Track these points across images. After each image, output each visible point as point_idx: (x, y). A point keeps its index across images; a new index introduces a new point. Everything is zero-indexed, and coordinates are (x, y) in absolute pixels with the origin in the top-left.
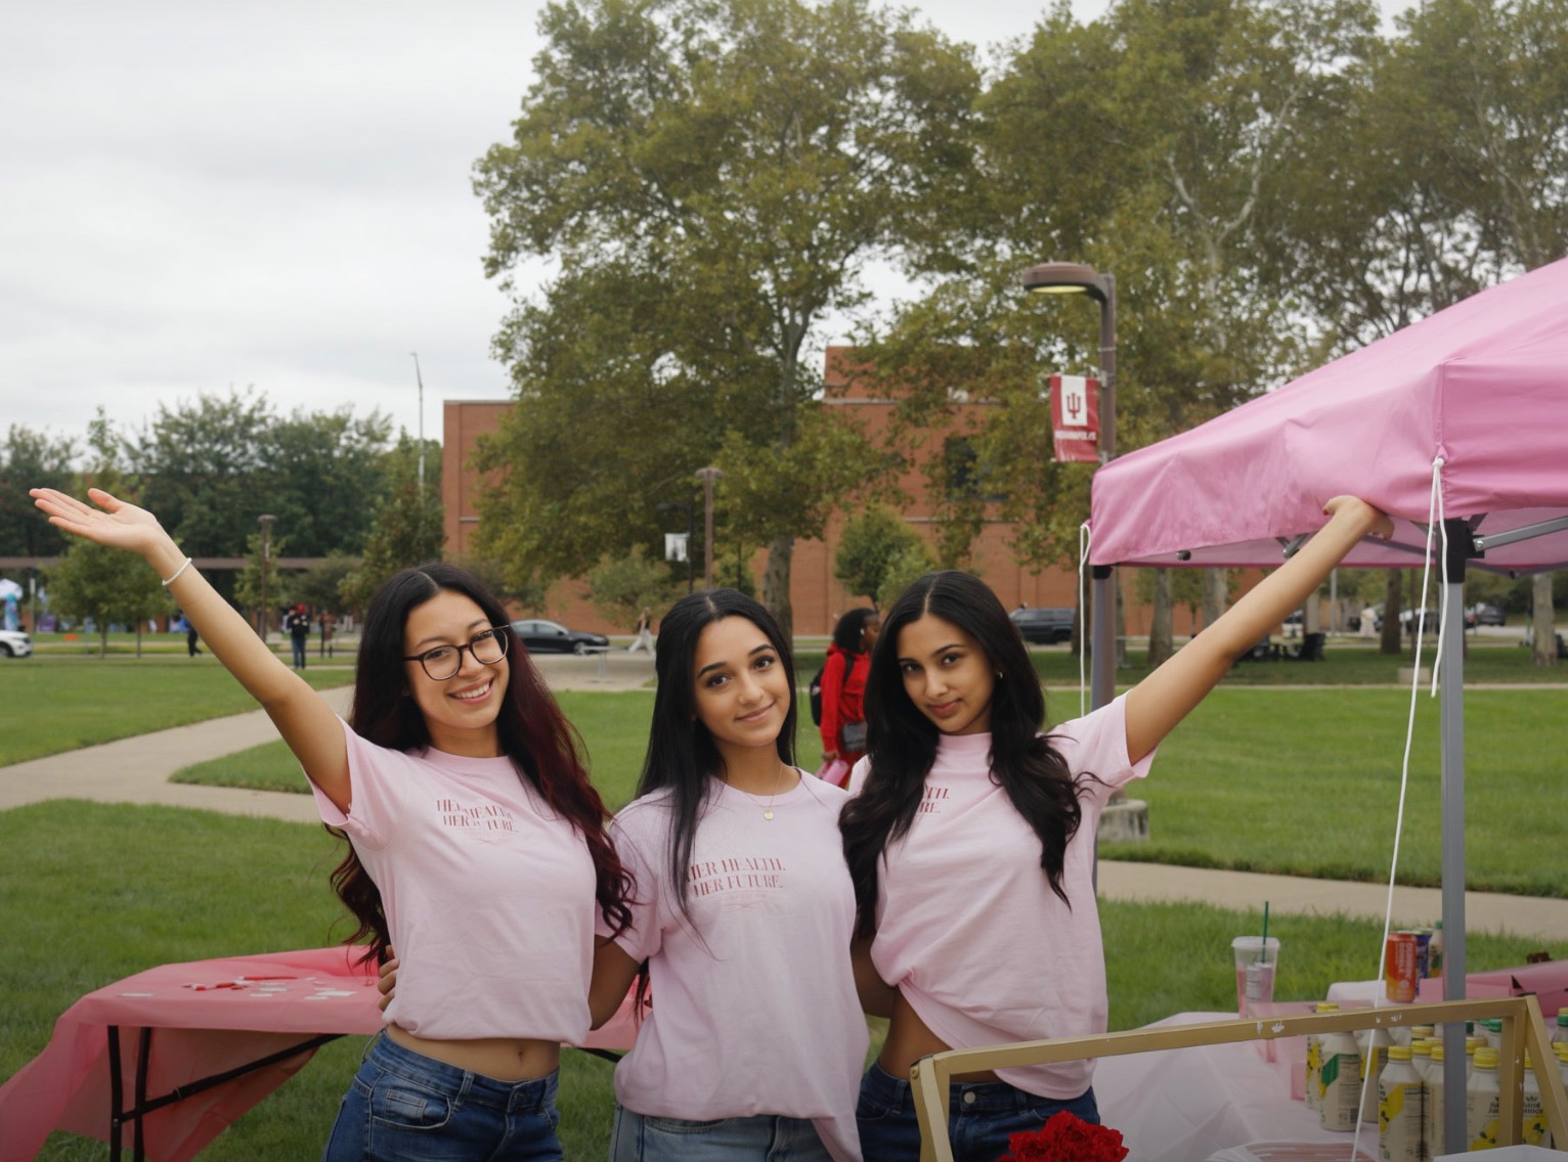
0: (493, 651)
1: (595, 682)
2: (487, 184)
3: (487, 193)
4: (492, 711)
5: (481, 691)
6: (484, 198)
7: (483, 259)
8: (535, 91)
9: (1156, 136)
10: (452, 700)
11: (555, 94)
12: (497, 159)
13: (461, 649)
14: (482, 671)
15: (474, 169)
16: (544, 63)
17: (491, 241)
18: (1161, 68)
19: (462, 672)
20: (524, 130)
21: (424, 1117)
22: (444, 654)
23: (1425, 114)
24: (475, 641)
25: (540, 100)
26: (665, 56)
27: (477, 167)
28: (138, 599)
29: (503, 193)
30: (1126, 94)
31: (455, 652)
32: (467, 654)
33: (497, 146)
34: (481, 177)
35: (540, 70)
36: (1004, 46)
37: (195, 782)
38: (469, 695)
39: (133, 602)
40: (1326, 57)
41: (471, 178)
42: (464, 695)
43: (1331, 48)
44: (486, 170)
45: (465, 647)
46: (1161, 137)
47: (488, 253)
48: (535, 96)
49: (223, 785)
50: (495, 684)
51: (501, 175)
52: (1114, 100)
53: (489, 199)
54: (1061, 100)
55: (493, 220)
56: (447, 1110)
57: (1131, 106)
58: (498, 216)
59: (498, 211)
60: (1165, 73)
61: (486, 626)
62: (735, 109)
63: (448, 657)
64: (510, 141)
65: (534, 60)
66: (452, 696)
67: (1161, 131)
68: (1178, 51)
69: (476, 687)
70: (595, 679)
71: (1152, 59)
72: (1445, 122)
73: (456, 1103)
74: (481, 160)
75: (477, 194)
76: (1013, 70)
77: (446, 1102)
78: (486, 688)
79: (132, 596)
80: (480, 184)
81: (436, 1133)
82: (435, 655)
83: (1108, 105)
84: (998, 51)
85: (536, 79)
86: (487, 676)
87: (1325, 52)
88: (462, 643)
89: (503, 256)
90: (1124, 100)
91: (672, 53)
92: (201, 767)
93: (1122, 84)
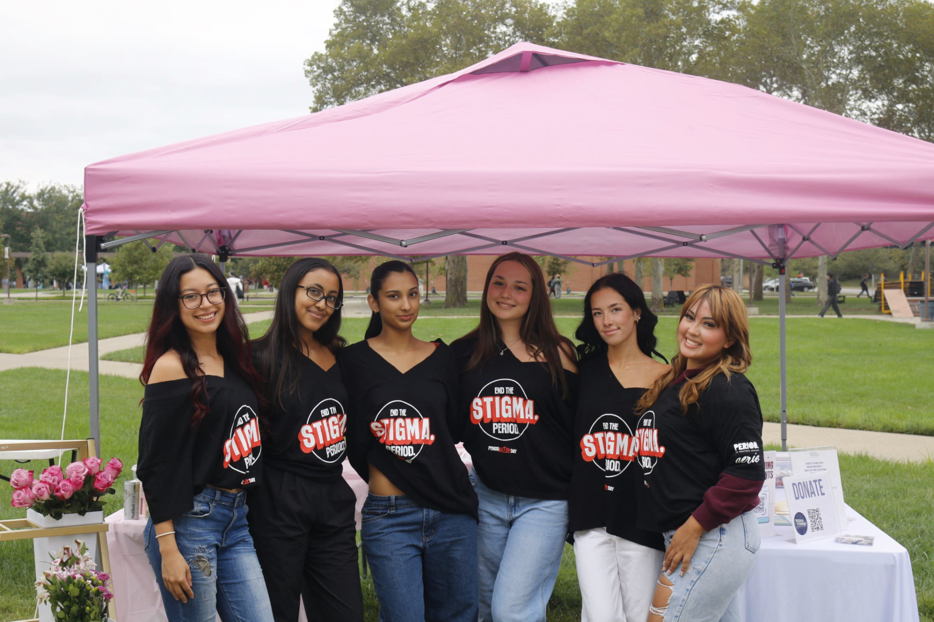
0: (218, 299)
1: (359, 313)
2: (312, 71)
3: (311, 76)
4: (214, 326)
5: (210, 316)
6: (310, 78)
7: (310, 108)
8: (337, 26)
9: (629, 49)
10: (196, 319)
11: (347, 28)
12: (316, 59)
13: (202, 296)
14: (210, 307)
15: (304, 64)
16: (340, 12)
17: (314, 99)
18: (632, 16)
19: (201, 307)
20: (330, 45)
21: (200, 511)
22: (194, 297)
23: (766, 39)
24: (209, 293)
25: (339, 30)
26: (399, 9)
27: (306, 63)
28: (154, 272)
29: (319, 76)
30: (615, 29)
31: (199, 297)
32: (205, 299)
33: (316, 53)
34: (309, 68)
35: (337, 16)
36: (560, 5)
37: (110, 360)
38: (204, 318)
39: (151, 275)
40: (717, 11)
41: (304, 68)
42: (201, 317)
43: (721, 6)
44: (311, 65)
45: (204, 295)
46: (632, 49)
47: (313, 105)
48: (337, 28)
49: (122, 361)
50: (217, 314)
51: (319, 67)
52: (610, 31)
53: (312, 79)
54: (586, 32)
55: (315, 89)
56: (210, 508)
57: (617, 34)
58: (317, 87)
59: (317, 85)
60: (634, 18)
61: (215, 286)
62: (429, 35)
63: (195, 299)
64: (323, 50)
65: (335, 11)
66: (196, 317)
67: (632, 47)
68: (641, 8)
69: (208, 315)
70: (360, 312)
71: (628, 12)
72: (776, 43)
73: (213, 504)
74: (309, 60)
75: (306, 76)
76: (565, 16)
77: (209, 504)
78: (212, 315)
79: (151, 271)
80: (308, 72)
81: (205, 519)
82: (190, 297)
83: (607, 34)
84: (557, 7)
85: (336, 21)
86: (213, 310)
87: (717, 8)
88: (203, 293)
89: (320, 106)
90: (614, 32)
91: (402, 8)
92: (118, 353)
93: (614, 24)
